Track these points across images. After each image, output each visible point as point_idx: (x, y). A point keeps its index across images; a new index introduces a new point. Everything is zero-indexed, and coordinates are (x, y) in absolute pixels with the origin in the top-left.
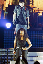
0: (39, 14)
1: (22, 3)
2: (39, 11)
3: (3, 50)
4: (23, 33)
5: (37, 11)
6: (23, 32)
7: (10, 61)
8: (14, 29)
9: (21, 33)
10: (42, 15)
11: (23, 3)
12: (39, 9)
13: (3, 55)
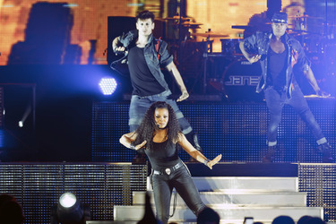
0: (211, 48)
1: (145, 23)
2: (211, 39)
3: (90, 171)
4: (165, 117)
5: (205, 39)
6: (165, 112)
7: (115, 207)
8: (125, 97)
9: (158, 117)
10: (221, 51)
11: (149, 21)
12: (210, 30)
13: (90, 187)
